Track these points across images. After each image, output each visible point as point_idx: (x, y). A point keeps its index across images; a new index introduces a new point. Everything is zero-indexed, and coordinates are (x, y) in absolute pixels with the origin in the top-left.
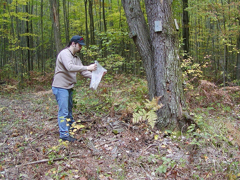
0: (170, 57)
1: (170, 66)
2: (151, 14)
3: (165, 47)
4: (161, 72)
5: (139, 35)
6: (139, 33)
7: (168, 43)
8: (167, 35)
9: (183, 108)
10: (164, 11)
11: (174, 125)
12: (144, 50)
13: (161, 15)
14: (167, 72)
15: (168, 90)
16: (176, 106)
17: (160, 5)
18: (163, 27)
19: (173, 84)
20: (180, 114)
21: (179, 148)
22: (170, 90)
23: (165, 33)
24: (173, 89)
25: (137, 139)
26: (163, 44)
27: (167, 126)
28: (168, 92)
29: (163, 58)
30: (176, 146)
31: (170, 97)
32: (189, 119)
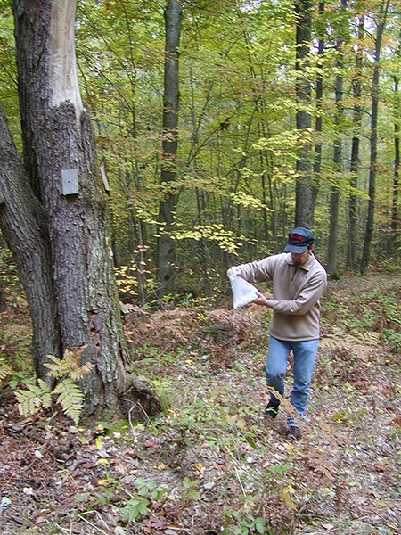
0: (96, 253)
1: (97, 273)
2: (53, 152)
3: (86, 231)
4: (75, 290)
5: (10, 202)
6: (12, 196)
7: (91, 222)
8: (89, 204)
9: (128, 368)
10: (81, 149)
11: (111, 407)
12: (24, 237)
13: (76, 156)
14: (91, 288)
15: (93, 330)
16: (114, 365)
17: (74, 133)
18: (80, 183)
19: (103, 316)
20: (123, 382)
21: (139, 459)
22: (98, 328)
23: (85, 199)
24: (105, 326)
25: (38, 454)
26: (81, 224)
27: (93, 414)
28: (93, 333)
29: (80, 255)
30: (131, 455)
31: (98, 345)
32: (143, 391)
